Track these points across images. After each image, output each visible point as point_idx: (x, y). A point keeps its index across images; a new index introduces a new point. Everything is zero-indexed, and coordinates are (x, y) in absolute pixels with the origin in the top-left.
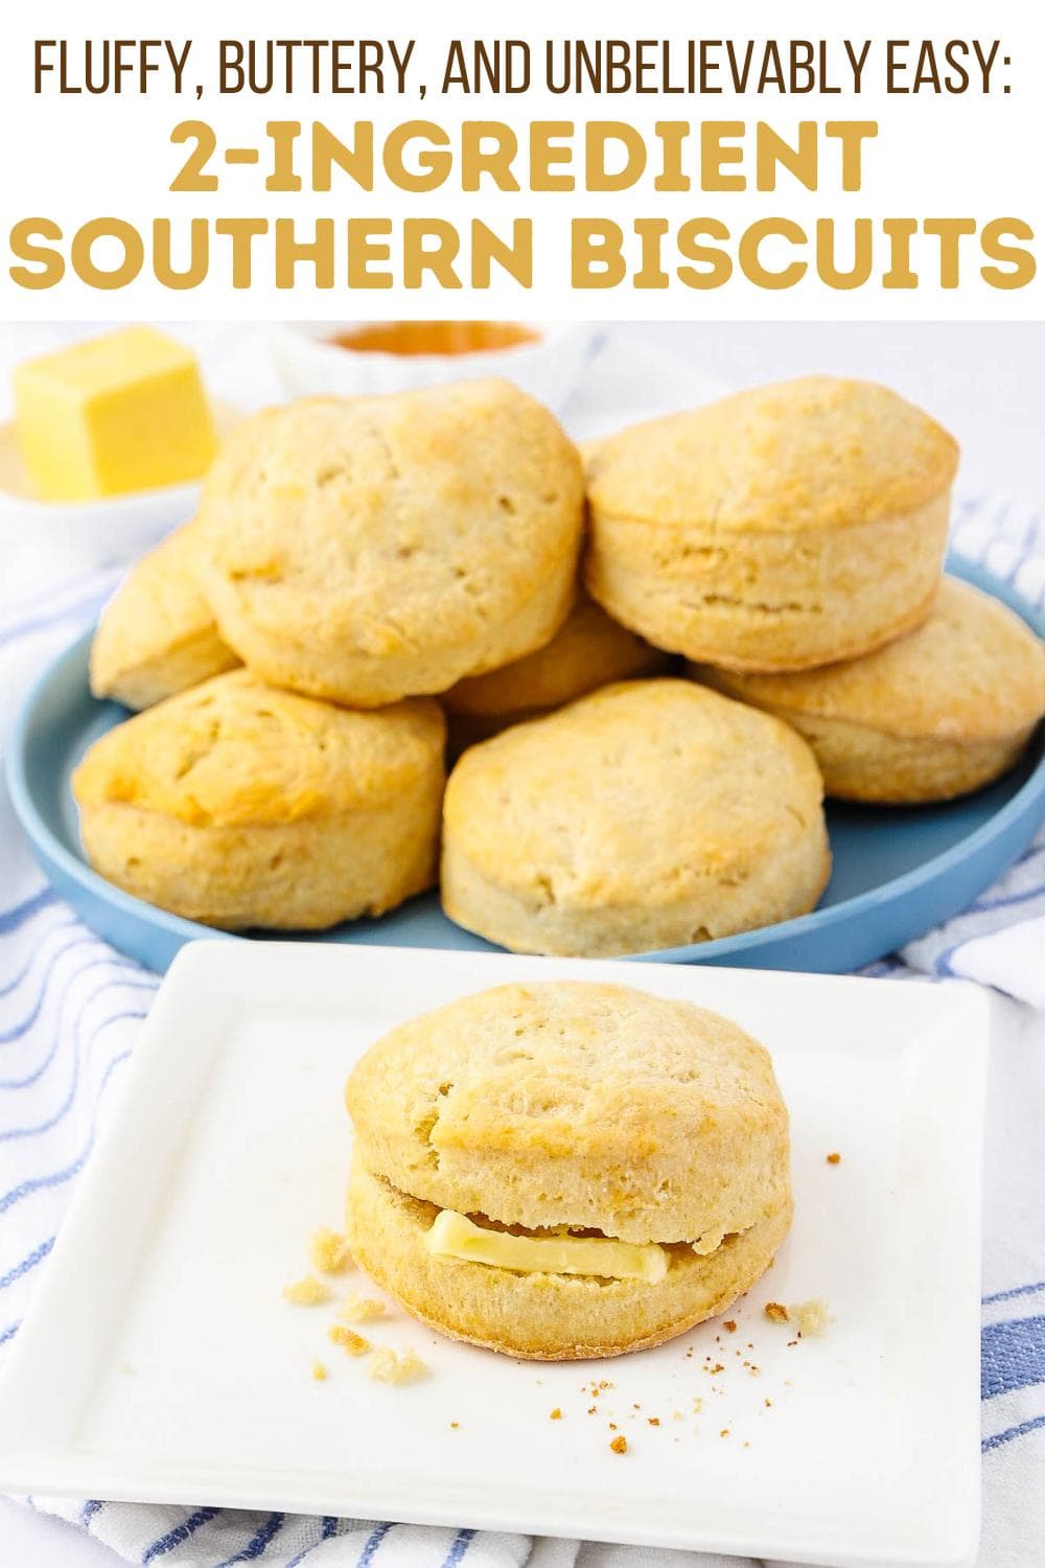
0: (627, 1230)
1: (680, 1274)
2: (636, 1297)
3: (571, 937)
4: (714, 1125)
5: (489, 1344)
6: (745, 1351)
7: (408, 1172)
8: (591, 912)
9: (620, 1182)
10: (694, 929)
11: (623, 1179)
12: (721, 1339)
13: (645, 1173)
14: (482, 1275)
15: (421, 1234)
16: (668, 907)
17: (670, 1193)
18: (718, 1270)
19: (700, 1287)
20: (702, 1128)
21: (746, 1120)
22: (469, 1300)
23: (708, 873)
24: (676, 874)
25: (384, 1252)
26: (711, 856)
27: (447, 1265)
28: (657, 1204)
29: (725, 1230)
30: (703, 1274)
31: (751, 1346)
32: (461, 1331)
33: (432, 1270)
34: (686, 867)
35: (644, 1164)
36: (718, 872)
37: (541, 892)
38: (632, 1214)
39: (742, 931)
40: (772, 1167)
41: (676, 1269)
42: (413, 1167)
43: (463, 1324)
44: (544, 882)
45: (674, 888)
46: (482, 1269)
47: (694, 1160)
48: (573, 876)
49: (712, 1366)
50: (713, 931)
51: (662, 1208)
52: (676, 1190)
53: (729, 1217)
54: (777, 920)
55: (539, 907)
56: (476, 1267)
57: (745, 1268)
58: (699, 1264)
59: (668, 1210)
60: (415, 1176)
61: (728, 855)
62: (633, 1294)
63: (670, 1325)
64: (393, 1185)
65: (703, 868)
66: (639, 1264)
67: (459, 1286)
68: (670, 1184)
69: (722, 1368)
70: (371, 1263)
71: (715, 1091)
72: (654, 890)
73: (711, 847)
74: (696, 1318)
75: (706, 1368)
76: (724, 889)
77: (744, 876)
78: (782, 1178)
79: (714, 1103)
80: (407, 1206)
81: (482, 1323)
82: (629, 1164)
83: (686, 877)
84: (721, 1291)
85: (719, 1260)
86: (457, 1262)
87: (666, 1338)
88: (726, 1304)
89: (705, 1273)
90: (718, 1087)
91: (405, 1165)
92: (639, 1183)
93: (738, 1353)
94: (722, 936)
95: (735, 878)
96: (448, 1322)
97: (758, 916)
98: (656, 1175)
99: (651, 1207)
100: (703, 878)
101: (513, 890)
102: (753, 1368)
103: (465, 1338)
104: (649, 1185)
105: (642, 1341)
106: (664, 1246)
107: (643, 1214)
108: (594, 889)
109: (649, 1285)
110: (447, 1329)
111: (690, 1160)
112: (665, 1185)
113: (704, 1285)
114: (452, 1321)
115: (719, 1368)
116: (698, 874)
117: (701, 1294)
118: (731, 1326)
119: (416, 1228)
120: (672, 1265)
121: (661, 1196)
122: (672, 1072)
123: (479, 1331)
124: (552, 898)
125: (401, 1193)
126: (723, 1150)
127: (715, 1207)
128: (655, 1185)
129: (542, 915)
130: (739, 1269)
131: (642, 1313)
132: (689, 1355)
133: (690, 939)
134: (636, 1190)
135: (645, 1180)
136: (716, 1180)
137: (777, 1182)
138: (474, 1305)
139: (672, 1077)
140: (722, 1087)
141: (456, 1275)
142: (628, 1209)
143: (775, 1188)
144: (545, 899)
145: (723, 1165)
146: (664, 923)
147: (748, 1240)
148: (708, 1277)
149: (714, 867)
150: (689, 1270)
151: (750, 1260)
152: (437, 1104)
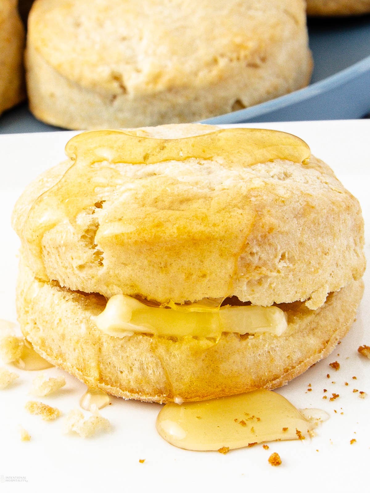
0: (257, 295)
1: (297, 326)
2: (267, 348)
3: (140, 118)
4: (313, 207)
5: (156, 398)
6: (352, 383)
7: (77, 271)
8: (154, 96)
9: (250, 257)
10: (232, 102)
11: (252, 254)
12: (330, 375)
13: (267, 248)
14: (146, 342)
15: (93, 318)
16: (213, 85)
17: (287, 261)
18: (323, 323)
19: (311, 336)
20: (304, 210)
21: (333, 203)
22: (137, 364)
23: (238, 59)
24: (215, 61)
25: (63, 337)
26: (239, 47)
27: (118, 338)
28: (279, 272)
29: (328, 290)
30: (312, 327)
31: (354, 378)
32: (132, 391)
33: (105, 344)
34: (222, 55)
35: (266, 241)
36: (246, 57)
37: (115, 85)
38: (260, 282)
39: (266, 100)
40: (354, 240)
41: (293, 322)
42: (81, 267)
43: (133, 385)
44: (117, 78)
45: (215, 72)
46: (145, 337)
47: (302, 234)
48: (138, 71)
49: (329, 395)
50: (245, 101)
51: (283, 275)
52: (291, 260)
53: (330, 279)
54: (288, 91)
55: (115, 97)
56: (141, 337)
57: (341, 320)
58: (308, 319)
59: (286, 277)
60: (83, 274)
61: (251, 45)
62: (264, 345)
63: (293, 367)
64: (62, 286)
65: (234, 56)
66: (268, 321)
67: (128, 354)
68: (287, 255)
69: (338, 396)
70: (51, 349)
71: (306, 185)
72: (201, 74)
73: (238, 40)
74: (311, 360)
75: (325, 397)
76: (251, 71)
77: (263, 60)
78: (362, 248)
79: (308, 192)
80: (74, 300)
81: (148, 382)
82: (255, 242)
83: (223, 63)
84: (327, 339)
85: (322, 315)
86: (125, 334)
87: (291, 378)
88: (331, 348)
89: (314, 325)
90: (307, 182)
91: (74, 266)
92: (264, 256)
93: (347, 384)
94: (252, 105)
95: (258, 62)
96: (120, 385)
97: (276, 88)
98: (276, 249)
99: (275, 274)
100: (235, 64)
101: (93, 88)
102: (361, 393)
103: (136, 396)
104: (272, 257)
105: (274, 382)
106: (283, 307)
107: (269, 280)
108: (156, 78)
109: (276, 337)
110: (121, 391)
111: (299, 235)
112: (283, 256)
113: (314, 334)
114: (124, 383)
115: (335, 396)
116: (231, 60)
117: (313, 342)
118: (335, 366)
119: (88, 314)
120: (290, 321)
121: (281, 265)
122: (272, 174)
123: (147, 389)
124: (123, 88)
125: (69, 290)
126: (321, 226)
127: (320, 271)
128: (276, 257)
129: (117, 103)
130: (338, 321)
131: (272, 360)
132: (310, 390)
133: (229, 108)
134: (261, 262)
135: (268, 253)
136: (319, 250)
137: (359, 252)
138: (141, 368)
139: (272, 177)
140: (310, 182)
141: (125, 346)
142: (257, 278)
143: (358, 255)
144: (119, 91)
145: (323, 237)
146: (210, 100)
147: (340, 299)
148: (316, 328)
149: (243, 54)
150: (302, 323)
151: (343, 314)
152: (95, 215)
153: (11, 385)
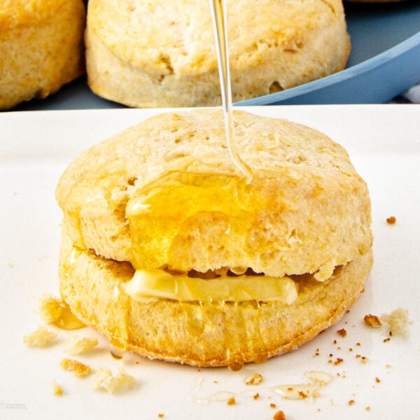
0: (269, 267)
1: (306, 296)
2: (278, 315)
3: (185, 96)
4: (322, 189)
5: (177, 359)
6: (355, 348)
7: (110, 242)
8: (198, 77)
9: (263, 233)
10: (270, 84)
11: (265, 230)
12: (337, 341)
13: (279, 225)
14: (169, 308)
15: (123, 284)
16: (252, 69)
17: (297, 237)
18: (331, 293)
19: (320, 305)
20: (314, 191)
21: (341, 185)
22: (161, 328)
23: (276, 45)
24: (255, 46)
25: (96, 301)
26: (278, 33)
27: (144, 303)
28: (289, 246)
29: (335, 263)
30: (321, 297)
31: (358, 344)
32: (157, 351)
33: (133, 309)
34: (261, 41)
35: (278, 218)
36: (283, 43)
37: (163, 66)
38: (272, 255)
39: (302, 83)
40: (361, 219)
41: (303, 292)
42: (114, 238)
43: (157, 346)
44: (165, 60)
45: (255, 56)
46: (169, 303)
47: (311, 213)
48: (185, 54)
49: (334, 359)
50: (282, 83)
51: (293, 250)
52: (301, 236)
53: (337, 254)
54: (324, 75)
55: (163, 77)
56: (165, 303)
57: (348, 291)
58: (318, 289)
59: (296, 251)
60: (115, 245)
61: (289, 32)
62: (276, 313)
63: (303, 333)
64: (98, 254)
65: (273, 42)
66: (279, 291)
67: (153, 318)
68: (297, 232)
69: (342, 360)
70: (86, 311)
71: (318, 168)
72: (241, 58)
73: (276, 28)
74: (320, 327)
75: (330, 362)
76: (288, 55)
77: (300, 46)
78: (369, 226)
79: (318, 175)
80: (109, 267)
81: (171, 344)
82: (268, 219)
83: (262, 48)
84: (334, 308)
85: (331, 286)
86: (151, 300)
87: (300, 344)
88: (339, 317)
89: (323, 295)
90: (320, 166)
91: (108, 237)
92: (276, 232)
93: (351, 350)
94: (289, 87)
95: (295, 47)
96: (147, 345)
97: (311, 72)
98: (287, 226)
99: (285, 248)
100: (273, 48)
101: (143, 68)
102: (363, 358)
103: (160, 356)
104: (283, 233)
105: (285, 347)
106: (295, 278)
107: (280, 254)
108: (200, 61)
109: (287, 305)
110: (146, 351)
111: (308, 214)
112: (293, 233)
113: (322, 304)
114: (150, 344)
115: (340, 361)
116: (270, 46)
117: (322, 310)
118: (342, 333)
119: (118, 281)
120: (300, 291)
121: (292, 241)
122: (287, 158)
123: (170, 350)
124: (171, 69)
125: (104, 258)
126: (330, 205)
127: (328, 247)
128: (287, 233)
129: (164, 82)
130: (345, 291)
131: (283, 326)
132: (317, 354)
133: (268, 91)
134: (273, 237)
135: (280, 230)
136: (327, 227)
137: (365, 229)
138: (165, 331)
139: (288, 160)
140: (322, 166)
141: (151, 310)
142: (270, 251)
143: (364, 233)
144: (167, 71)
145: (330, 216)
146: (250, 82)
147: (348, 272)
148: (325, 298)
149: (280, 40)
150: (311, 293)
151: (351, 286)
152: (127, 192)
153: (49, 343)
